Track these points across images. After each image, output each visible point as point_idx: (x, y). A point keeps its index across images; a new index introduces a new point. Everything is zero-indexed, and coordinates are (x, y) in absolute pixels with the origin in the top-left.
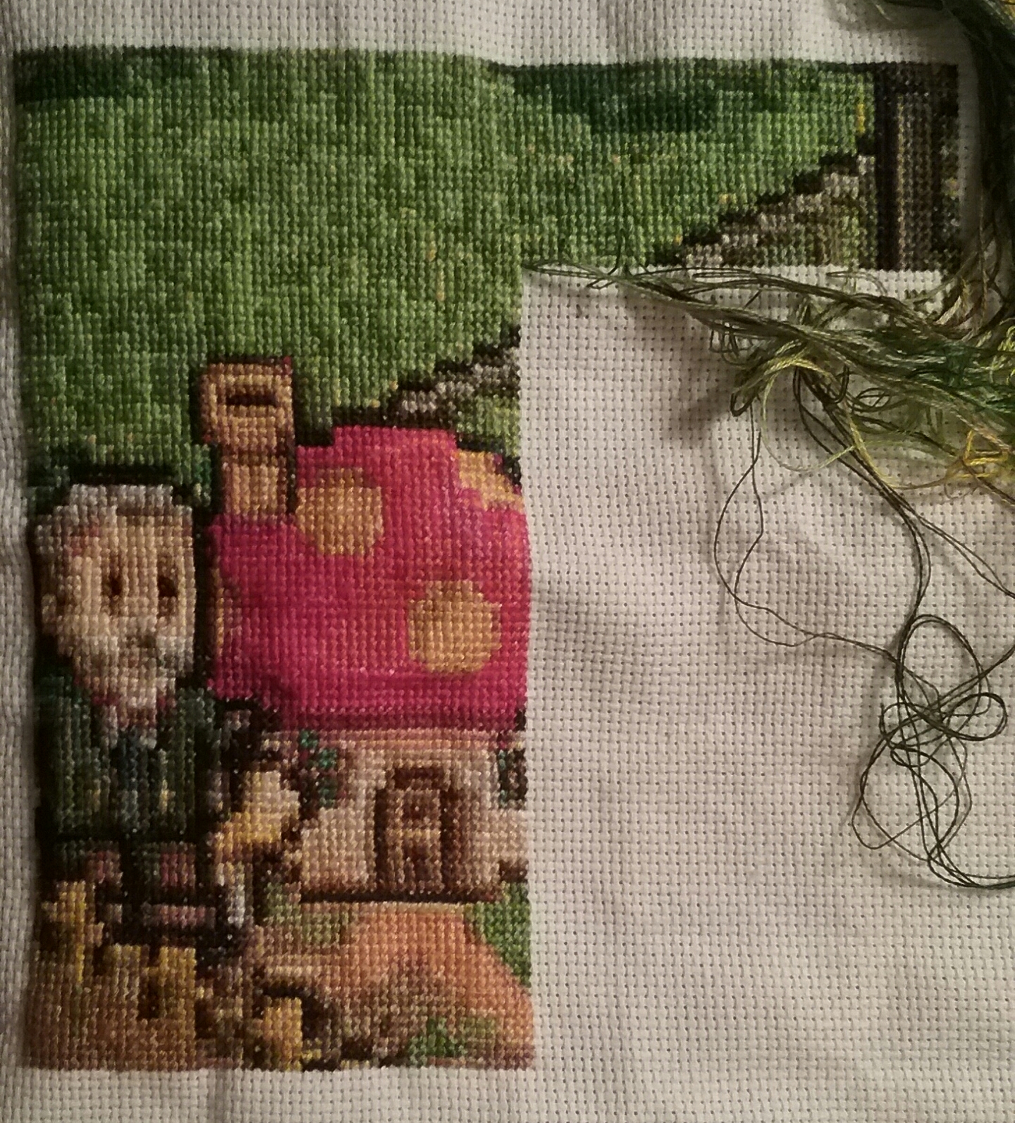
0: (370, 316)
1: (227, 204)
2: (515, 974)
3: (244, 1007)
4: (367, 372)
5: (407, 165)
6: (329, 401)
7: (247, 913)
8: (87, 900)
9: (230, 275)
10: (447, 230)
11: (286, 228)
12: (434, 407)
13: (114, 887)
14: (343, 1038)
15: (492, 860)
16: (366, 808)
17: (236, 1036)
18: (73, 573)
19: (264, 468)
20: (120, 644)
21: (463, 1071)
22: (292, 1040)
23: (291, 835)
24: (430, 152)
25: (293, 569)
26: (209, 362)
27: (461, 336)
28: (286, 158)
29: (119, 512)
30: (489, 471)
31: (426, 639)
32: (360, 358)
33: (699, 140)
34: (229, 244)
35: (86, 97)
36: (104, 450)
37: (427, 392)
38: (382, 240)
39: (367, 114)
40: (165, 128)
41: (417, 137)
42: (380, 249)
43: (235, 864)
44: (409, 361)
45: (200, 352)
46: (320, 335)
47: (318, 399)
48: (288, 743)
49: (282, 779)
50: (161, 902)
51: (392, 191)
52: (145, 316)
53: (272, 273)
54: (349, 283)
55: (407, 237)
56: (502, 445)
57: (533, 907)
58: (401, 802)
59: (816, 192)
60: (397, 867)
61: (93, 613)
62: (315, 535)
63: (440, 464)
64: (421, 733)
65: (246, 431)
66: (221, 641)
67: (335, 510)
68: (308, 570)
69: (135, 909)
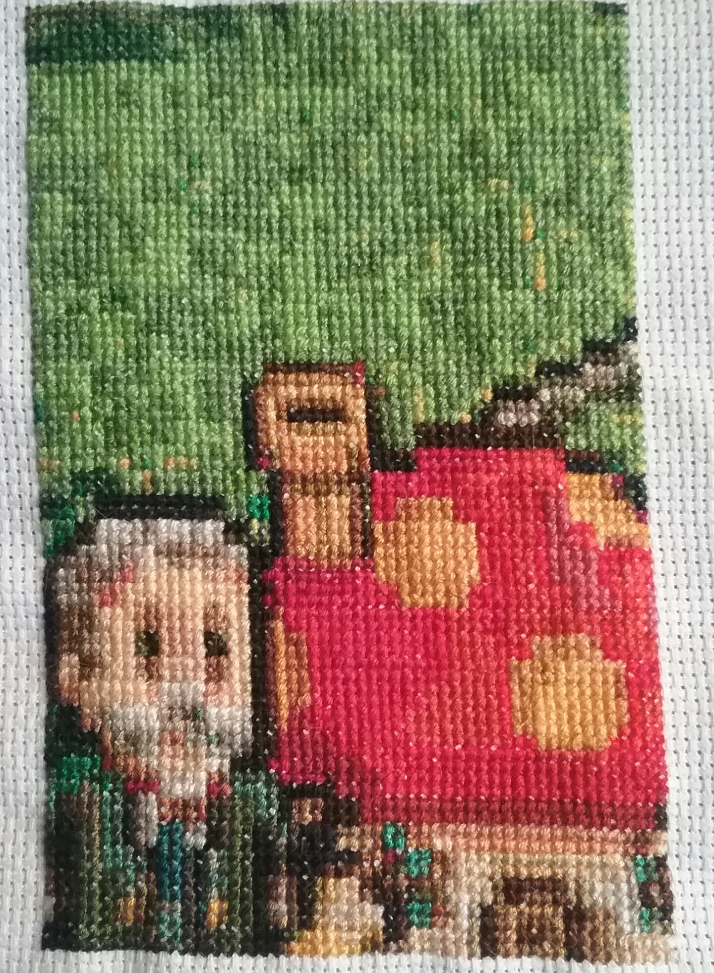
0: (457, 313)
1: (286, 188)
4: (454, 381)
5: (497, 128)
6: (410, 416)
9: (289, 271)
10: (546, 204)
11: (355, 213)
18: (101, 628)
19: (333, 498)
20: (160, 718)
24: (525, 113)
27: (567, 332)
28: (352, 127)
29: (158, 553)
32: (446, 364)
34: (288, 235)
35: (117, 61)
36: (139, 476)
37: (527, 401)
38: (469, 220)
39: (449, 75)
40: (211, 96)
41: (508, 96)
42: (465, 231)
44: (507, 364)
45: (254, 359)
46: (398, 339)
47: (397, 414)
49: (361, 888)
51: (480, 160)
52: (189, 319)
53: (339, 266)
54: (431, 275)
55: (499, 214)
56: (622, 462)
61: (125, 678)
62: (398, 585)
63: (546, 493)
64: (535, 832)
65: (311, 453)
66: (284, 713)
67: (420, 552)
68: (391, 627)
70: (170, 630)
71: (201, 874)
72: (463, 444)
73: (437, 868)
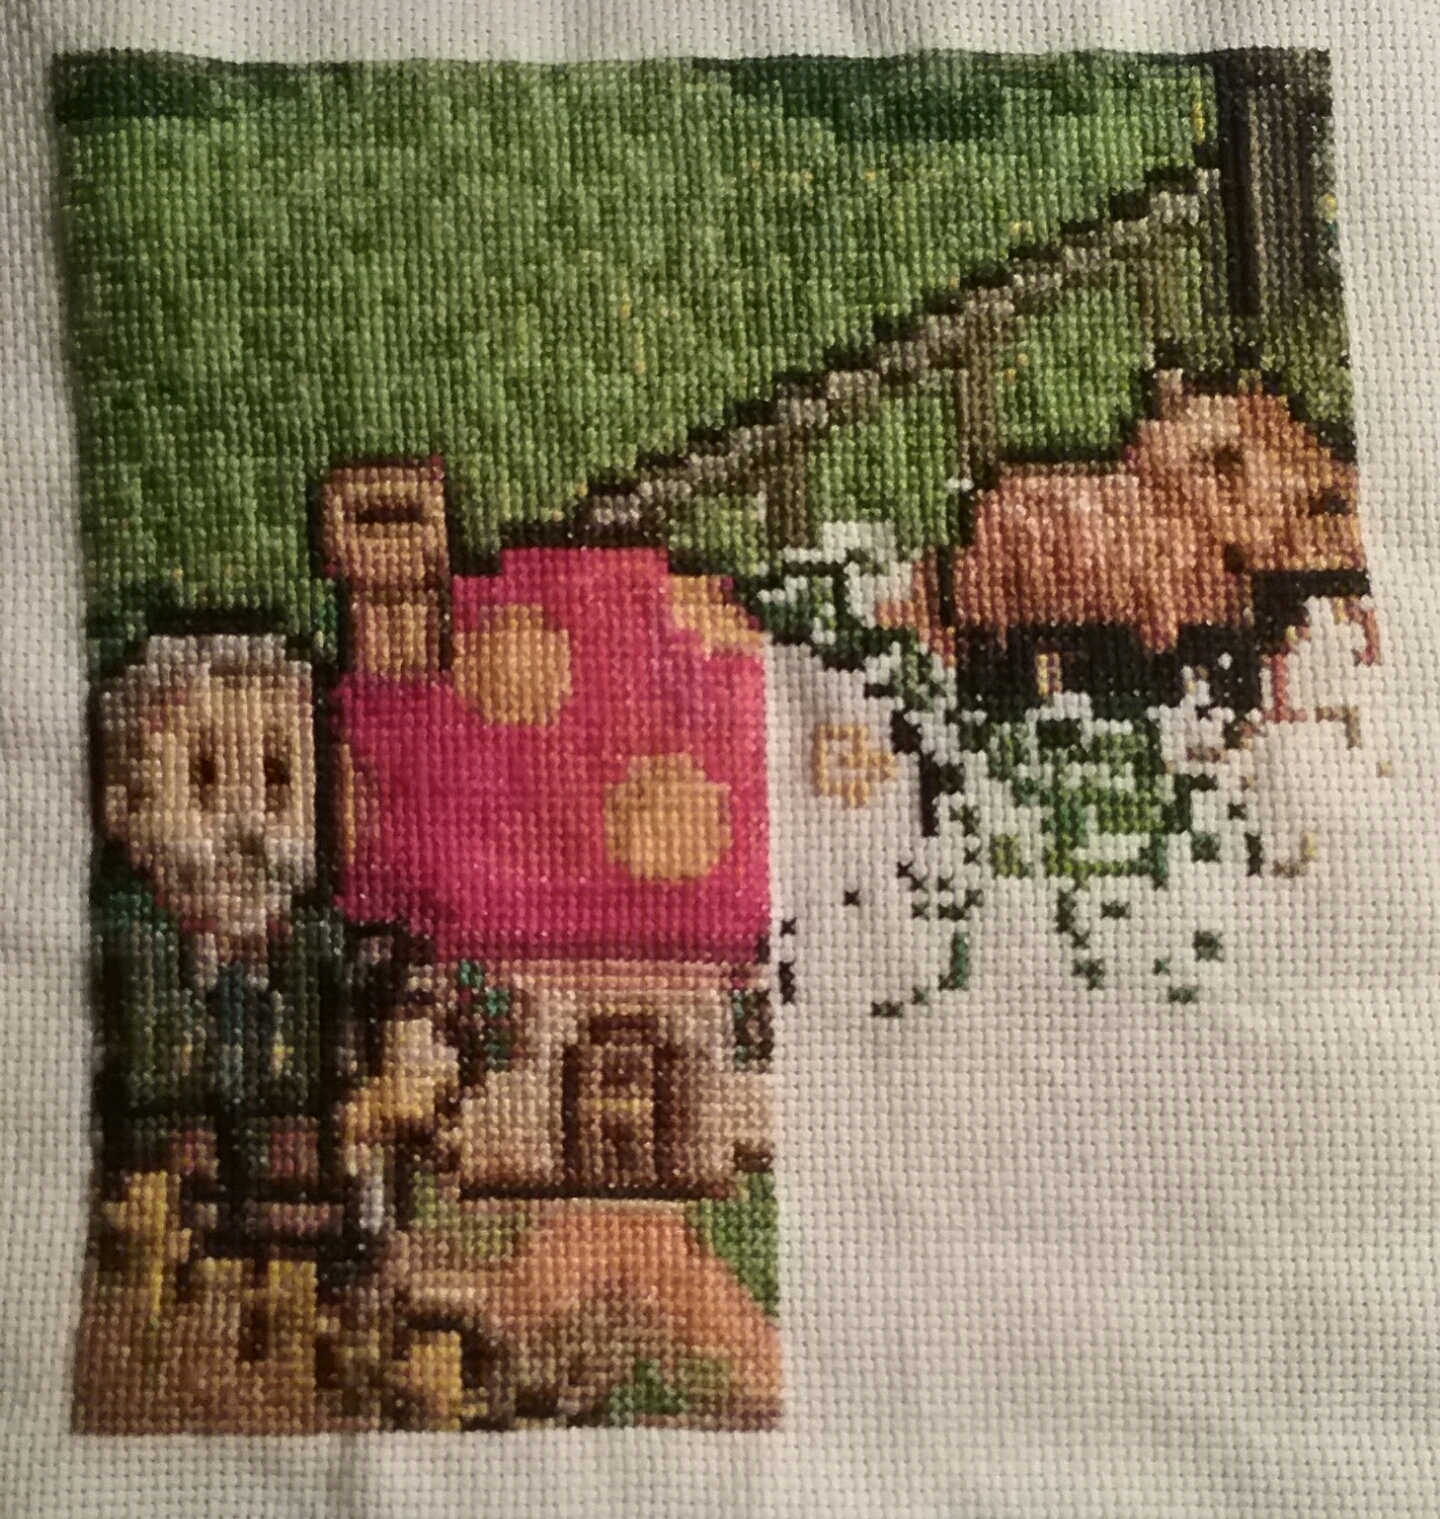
0: (547, 396)
1: (349, 256)
3: (382, 1344)
4: (545, 474)
6: (494, 513)
7: (387, 1213)
8: (169, 1200)
9: (355, 350)
10: (645, 278)
11: (429, 282)
13: (206, 1179)
14: (519, 1386)
15: (724, 1141)
16: (551, 1071)
17: (370, 1386)
18: (151, 755)
19: (407, 607)
20: (216, 851)
21: (684, 1434)
22: (448, 1390)
23: (447, 1108)
25: (450, 744)
26: (333, 465)
27: (670, 420)
28: (424, 190)
29: (213, 672)
30: (713, 601)
31: (629, 833)
32: (535, 455)
33: (980, 151)
34: (352, 309)
35: (156, 117)
36: (194, 588)
37: (626, 495)
38: (558, 294)
40: (263, 157)
42: (556, 307)
43: (372, 1146)
44: (602, 456)
45: (319, 453)
46: (481, 426)
47: (480, 511)
48: (443, 981)
49: (435, 1030)
50: (271, 1199)
51: (569, 228)
52: (244, 409)
53: (412, 343)
54: (518, 354)
56: (732, 561)
57: (782, 1206)
58: (598, 1062)
59: (1139, 217)
60: (593, 1151)
61: (178, 808)
62: (480, 699)
63: (646, 598)
65: (383, 557)
67: (505, 664)
68: (471, 746)
69: (235, 1210)
70: (227, 756)
71: (265, 1019)
72: (554, 545)
73: (518, 1006)
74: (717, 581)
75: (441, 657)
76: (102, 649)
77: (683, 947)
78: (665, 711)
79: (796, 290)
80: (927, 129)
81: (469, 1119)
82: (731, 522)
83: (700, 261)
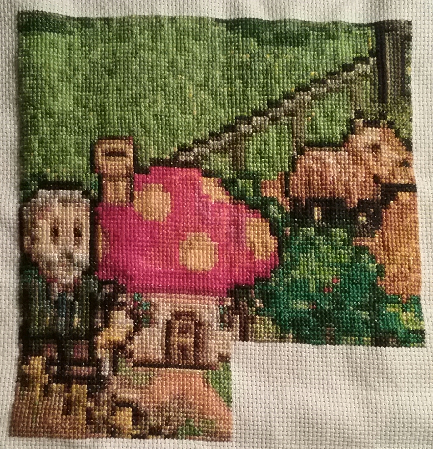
0: (166, 120)
1: (107, 76)
2: (225, 401)
3: (108, 410)
4: (164, 144)
5: (181, 58)
6: (148, 155)
7: (110, 370)
8: (42, 364)
9: (107, 104)
10: (197, 85)
12: (192, 158)
13: (53, 359)
14: (150, 425)
15: (216, 352)
16: (162, 328)
17: (104, 423)
18: (38, 227)
19: (120, 183)
20: (58, 257)
21: (201, 442)
22: (128, 426)
23: (130, 338)
24: (191, 54)
25: (132, 226)
26: (99, 139)
27: (203, 129)
29: (59, 201)
30: (215, 186)
31: (187, 256)
32: (161, 138)
33: (302, 50)
34: (107, 92)
35: (50, 32)
36: (53, 175)
37: (189, 152)
38: (171, 89)
39: (164, 39)
41: (185, 48)
42: (169, 92)
43: (105, 349)
44: (182, 139)
45: (95, 135)
46: (145, 128)
47: (144, 154)
48: (129, 299)
49: (126, 314)
50: (74, 365)
51: (175, 68)
52: (72, 122)
53: (124, 103)
55: (181, 88)
56: (221, 174)
57: (233, 373)
58: (177, 326)
59: (351, 71)
60: (175, 354)
61: (46, 244)
62: (142, 212)
63: (195, 184)
64: (186, 296)
65: (113, 167)
66: (101, 256)
67: (150, 202)
68: (139, 227)
69: (62, 368)
70: (62, 228)
71: (72, 310)
72: (166, 166)
73: (152, 307)
74: (217, 180)
75: (130, 199)
76: (24, 193)
77: (204, 291)
78: (199, 219)
79: (244, 91)
80: (286, 42)
81: (136, 342)
82: (221, 162)
83: (214, 81)
